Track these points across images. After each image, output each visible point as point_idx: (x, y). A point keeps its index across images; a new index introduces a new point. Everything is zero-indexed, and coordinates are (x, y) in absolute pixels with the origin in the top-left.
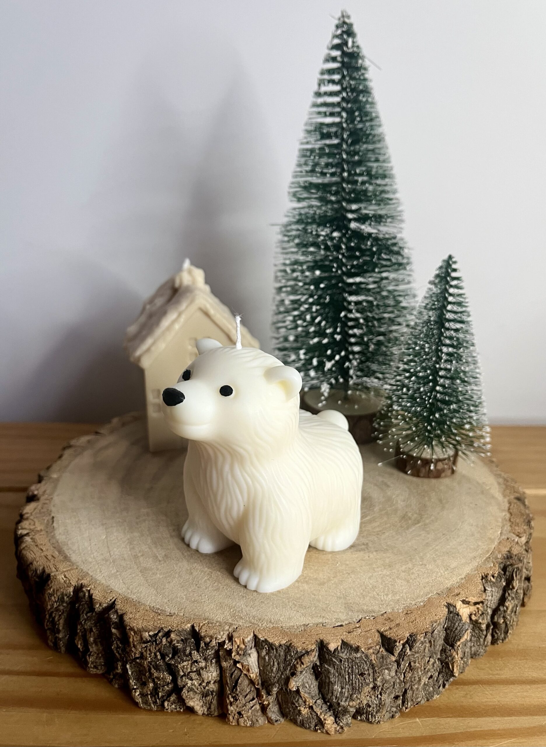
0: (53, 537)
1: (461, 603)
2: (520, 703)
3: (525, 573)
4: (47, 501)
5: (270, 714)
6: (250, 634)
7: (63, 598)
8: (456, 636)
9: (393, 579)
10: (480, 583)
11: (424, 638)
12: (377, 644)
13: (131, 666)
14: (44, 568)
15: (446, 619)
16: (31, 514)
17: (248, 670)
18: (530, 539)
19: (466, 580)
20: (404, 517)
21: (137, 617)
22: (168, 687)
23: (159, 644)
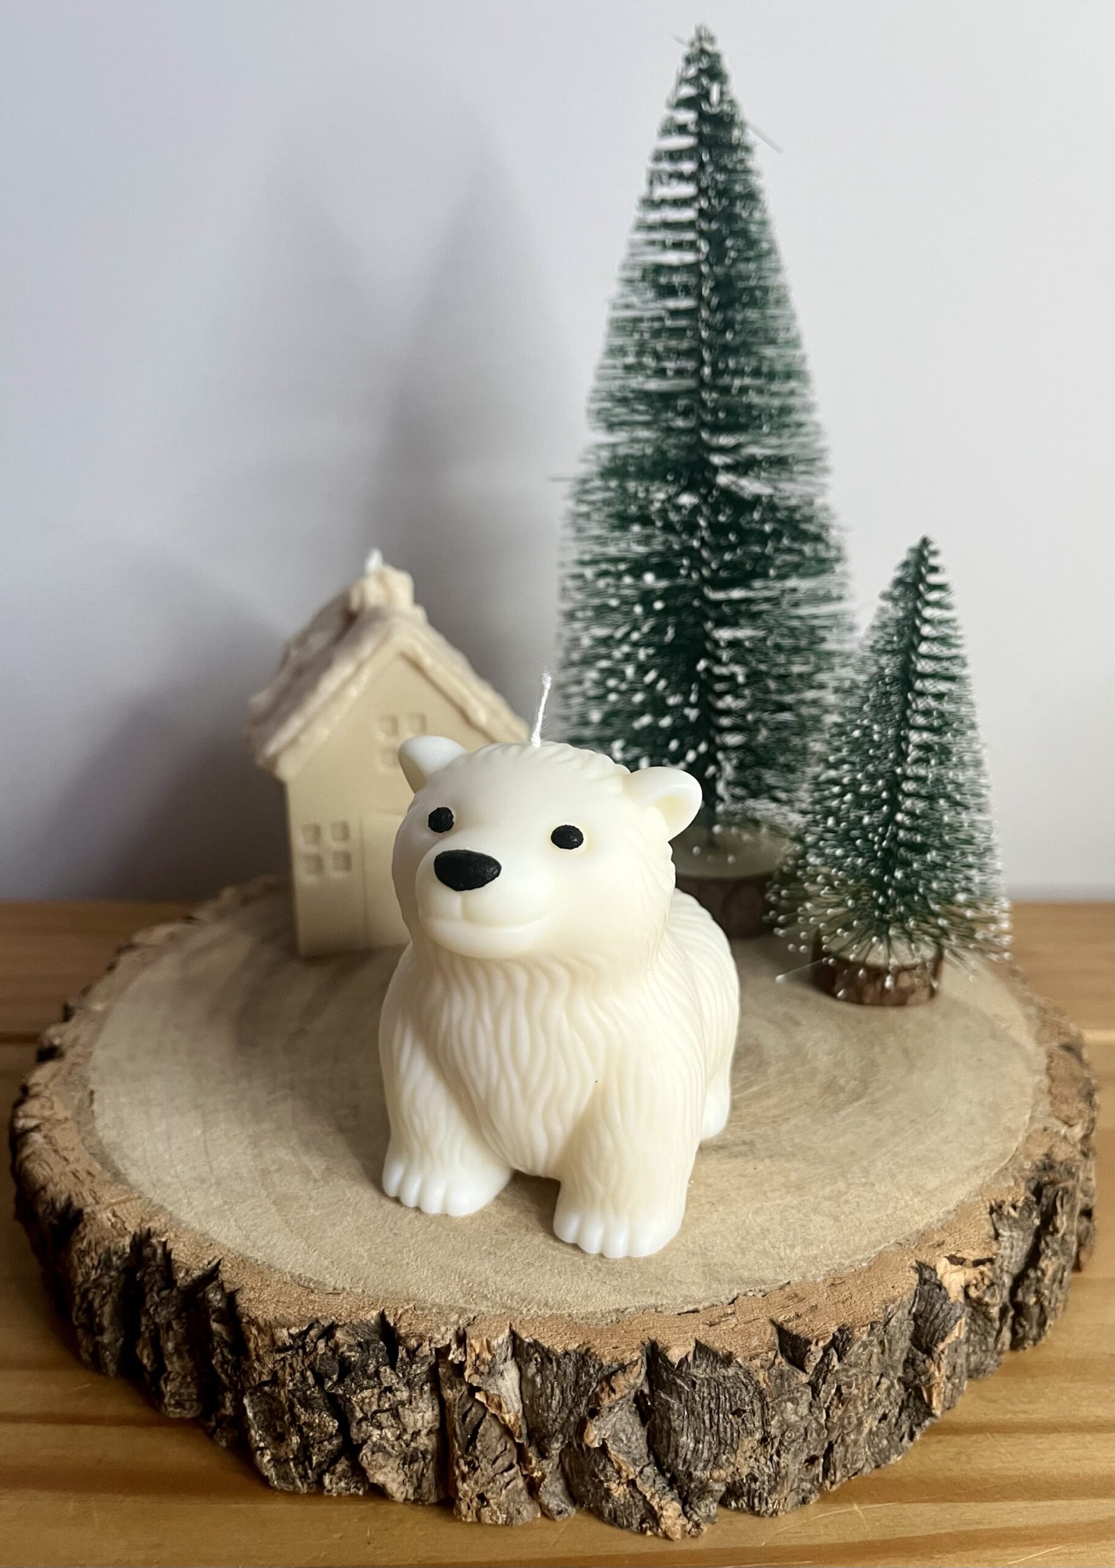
0: (92, 1133)
1: (946, 1261)
3: (1080, 1201)
4: (79, 1060)
5: (546, 1499)
6: (503, 1331)
7: (110, 1260)
8: (936, 1331)
9: (804, 1214)
10: (986, 1220)
11: (869, 1335)
12: (770, 1349)
13: (252, 1401)
14: (69, 1197)
15: (915, 1295)
16: (46, 1085)
17: (499, 1406)
18: (1092, 1130)
19: (957, 1214)
20: (829, 1087)
21: (265, 1296)
22: (330, 1444)
23: (311, 1353)
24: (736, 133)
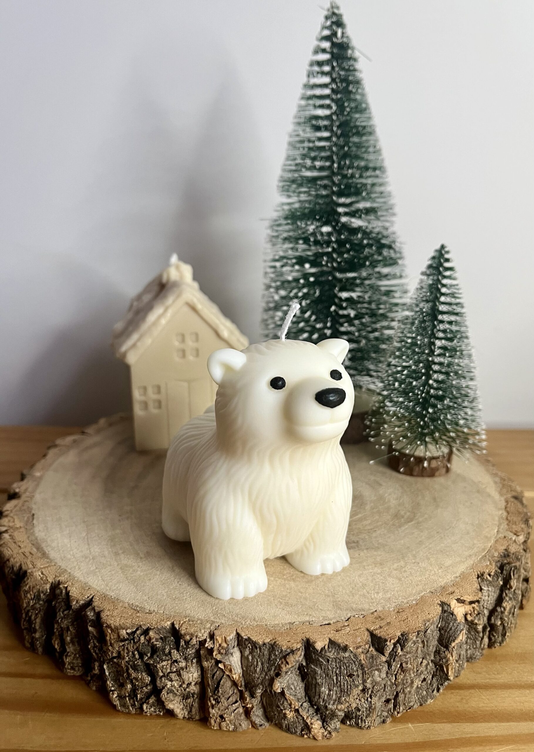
0: (33, 534)
1: (455, 601)
2: (519, 708)
3: (524, 573)
4: (28, 499)
5: (254, 718)
6: (233, 633)
7: (40, 596)
8: (450, 636)
9: (384, 577)
10: (475, 581)
11: (417, 638)
12: (367, 643)
13: (108, 667)
14: (21, 565)
15: (440, 618)
16: (11, 511)
17: (231, 671)
18: (528, 539)
19: (461, 578)
20: (396, 516)
21: (115, 614)
22: (147, 688)
23: (137, 642)
24: (350, 52)
